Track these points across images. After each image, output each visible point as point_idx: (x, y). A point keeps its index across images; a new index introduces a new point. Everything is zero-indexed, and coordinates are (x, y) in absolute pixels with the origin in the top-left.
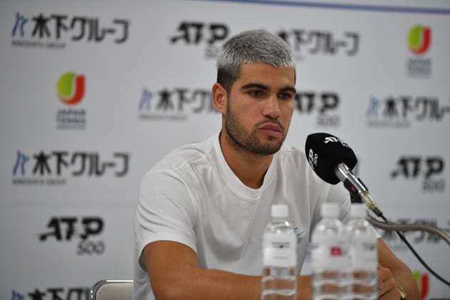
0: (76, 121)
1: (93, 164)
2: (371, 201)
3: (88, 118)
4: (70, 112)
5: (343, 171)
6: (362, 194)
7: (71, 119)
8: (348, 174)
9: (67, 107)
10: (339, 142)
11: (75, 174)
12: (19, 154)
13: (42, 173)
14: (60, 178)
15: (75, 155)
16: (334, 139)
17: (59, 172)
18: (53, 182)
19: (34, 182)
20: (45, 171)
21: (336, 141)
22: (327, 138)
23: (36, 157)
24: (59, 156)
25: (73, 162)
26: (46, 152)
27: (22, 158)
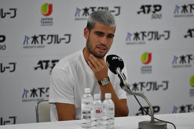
4: (46, 19)
10: (118, 59)
11: (49, 43)
12: (26, 36)
13: (35, 43)
14: (43, 45)
15: (48, 36)
16: (116, 57)
17: (42, 43)
18: (39, 47)
19: (32, 47)
20: (36, 43)
21: (117, 58)
22: (113, 58)
23: (32, 37)
24: (42, 36)
25: (48, 38)
26: (37, 35)
27: (27, 38)
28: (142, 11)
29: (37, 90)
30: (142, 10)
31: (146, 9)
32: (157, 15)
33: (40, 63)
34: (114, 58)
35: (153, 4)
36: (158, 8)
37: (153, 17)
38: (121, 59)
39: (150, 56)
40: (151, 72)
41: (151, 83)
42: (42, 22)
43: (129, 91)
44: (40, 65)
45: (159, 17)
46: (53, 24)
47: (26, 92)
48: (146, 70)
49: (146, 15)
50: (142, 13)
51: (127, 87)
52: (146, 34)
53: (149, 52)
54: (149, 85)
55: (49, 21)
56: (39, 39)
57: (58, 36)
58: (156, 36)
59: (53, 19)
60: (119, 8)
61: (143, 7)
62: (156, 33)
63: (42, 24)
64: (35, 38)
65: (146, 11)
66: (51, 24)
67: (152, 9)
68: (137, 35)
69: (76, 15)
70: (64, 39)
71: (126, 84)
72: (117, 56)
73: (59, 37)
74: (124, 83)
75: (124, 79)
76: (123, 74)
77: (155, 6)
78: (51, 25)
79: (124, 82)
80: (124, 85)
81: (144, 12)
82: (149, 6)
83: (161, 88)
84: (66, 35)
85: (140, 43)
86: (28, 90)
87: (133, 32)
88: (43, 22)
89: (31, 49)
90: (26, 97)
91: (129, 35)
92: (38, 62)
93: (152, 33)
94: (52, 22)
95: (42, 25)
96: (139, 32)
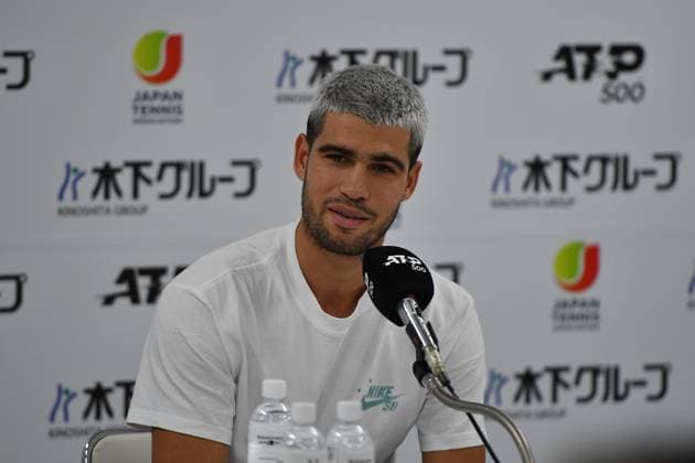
0: (166, 110)
1: (196, 180)
2: (437, 363)
3: (186, 104)
4: (156, 95)
5: (408, 309)
6: (427, 349)
7: (157, 106)
8: (414, 316)
9: (151, 88)
10: (408, 264)
11: (164, 197)
12: (68, 167)
13: (107, 196)
14: (138, 203)
15: (164, 166)
16: (402, 257)
17: (135, 194)
18: (124, 211)
19: (95, 211)
20: (113, 193)
21: (404, 261)
22: (390, 258)
23: (96, 170)
24: (137, 168)
25: (160, 177)
26: (115, 164)
27: (73, 174)
28: (560, 71)
29: (109, 390)
30: (561, 64)
31: (580, 60)
32: (625, 86)
33: (127, 276)
34: (393, 259)
35: (606, 40)
36: (629, 57)
37: (609, 96)
38: (423, 265)
39: (592, 255)
40: (595, 327)
41: (595, 371)
42: (135, 108)
43: (447, 395)
44: (124, 288)
45: (634, 94)
46: (185, 116)
47: (64, 398)
48: (575, 314)
49: (580, 86)
50: (560, 80)
51: (439, 379)
52: (577, 166)
53: (590, 240)
54: (587, 378)
55: (166, 104)
56: (125, 179)
57: (202, 166)
58: (619, 173)
59: (185, 96)
60: (463, 55)
61: (565, 53)
62: (622, 163)
63: (139, 115)
64: (107, 174)
65: (579, 70)
66: (173, 116)
67: (605, 61)
68: (537, 168)
69: (280, 83)
70: (228, 180)
71: (439, 367)
72: (407, 253)
73: (209, 173)
74: (430, 364)
75: (430, 345)
76: (429, 325)
77: (617, 50)
78: (178, 121)
79: (431, 359)
80: (429, 371)
81: (570, 72)
82: (591, 51)
83: (637, 395)
84: (236, 163)
85: (552, 203)
86: (73, 389)
87: (521, 155)
88: (143, 109)
89: (91, 218)
90: (66, 418)
91: (506, 167)
92: (116, 273)
93: (604, 160)
94: (179, 110)
95: (136, 121)
96: (545, 156)
